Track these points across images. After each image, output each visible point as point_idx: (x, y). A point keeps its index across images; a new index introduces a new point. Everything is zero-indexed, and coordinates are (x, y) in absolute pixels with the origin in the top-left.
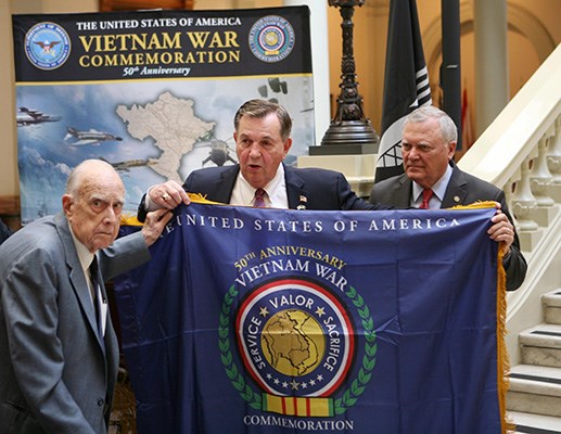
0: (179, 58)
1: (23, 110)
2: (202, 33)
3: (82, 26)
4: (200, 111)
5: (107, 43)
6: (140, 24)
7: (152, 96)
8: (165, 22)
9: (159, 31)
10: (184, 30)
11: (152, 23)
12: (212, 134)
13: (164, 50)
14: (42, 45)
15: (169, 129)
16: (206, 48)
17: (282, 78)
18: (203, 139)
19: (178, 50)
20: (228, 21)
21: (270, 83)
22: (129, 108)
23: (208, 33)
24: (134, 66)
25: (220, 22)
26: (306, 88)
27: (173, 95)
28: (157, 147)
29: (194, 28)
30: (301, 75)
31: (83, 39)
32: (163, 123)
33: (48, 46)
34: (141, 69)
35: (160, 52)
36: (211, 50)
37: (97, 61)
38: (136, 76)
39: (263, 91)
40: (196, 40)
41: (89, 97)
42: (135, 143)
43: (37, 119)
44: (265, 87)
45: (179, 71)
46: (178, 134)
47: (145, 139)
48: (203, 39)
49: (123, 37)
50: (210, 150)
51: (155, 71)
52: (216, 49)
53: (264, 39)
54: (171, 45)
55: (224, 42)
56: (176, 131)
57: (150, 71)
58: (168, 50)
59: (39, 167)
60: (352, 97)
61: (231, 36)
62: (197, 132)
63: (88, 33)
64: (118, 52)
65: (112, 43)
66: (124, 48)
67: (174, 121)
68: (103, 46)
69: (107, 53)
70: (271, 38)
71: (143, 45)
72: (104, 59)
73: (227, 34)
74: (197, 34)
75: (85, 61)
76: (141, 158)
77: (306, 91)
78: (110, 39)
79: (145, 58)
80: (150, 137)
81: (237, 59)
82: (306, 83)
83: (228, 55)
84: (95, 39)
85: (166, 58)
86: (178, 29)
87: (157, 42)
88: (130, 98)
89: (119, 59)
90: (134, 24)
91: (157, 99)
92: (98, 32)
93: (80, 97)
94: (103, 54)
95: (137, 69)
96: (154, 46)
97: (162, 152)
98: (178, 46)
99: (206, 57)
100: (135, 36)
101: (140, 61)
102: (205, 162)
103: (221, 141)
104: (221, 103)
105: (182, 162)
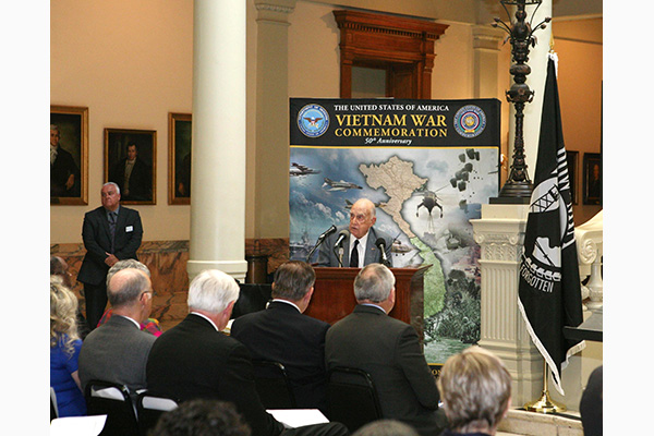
0: (404, 132)
1: (295, 165)
2: (421, 116)
3: (338, 108)
4: (418, 170)
5: (355, 120)
6: (378, 108)
7: (385, 159)
8: (395, 107)
10: (409, 113)
11: (387, 107)
12: (425, 187)
13: (394, 127)
14: (310, 120)
15: (395, 182)
16: (424, 127)
17: (476, 149)
18: (419, 191)
19: (404, 127)
20: (439, 108)
21: (467, 152)
22: (368, 167)
23: (425, 116)
24: (373, 137)
25: (434, 108)
27: (399, 158)
28: (386, 195)
29: (416, 112)
30: (489, 147)
31: (338, 116)
32: (391, 178)
33: (314, 120)
34: (377, 140)
35: (391, 128)
36: (427, 127)
37: (347, 132)
38: (374, 144)
39: (462, 158)
40: (417, 120)
41: (341, 158)
42: (372, 192)
43: (304, 171)
44: (464, 155)
45: (404, 142)
46: (401, 186)
47: (378, 189)
48: (421, 120)
49: (366, 116)
50: (423, 198)
51: (387, 141)
52: (430, 127)
53: (465, 121)
54: (399, 123)
55: (436, 123)
56: (400, 184)
57: (384, 141)
58: (397, 127)
59: (304, 205)
60: (520, 165)
61: (441, 119)
62: (415, 185)
63: (342, 113)
64: (362, 127)
65: (358, 120)
66: (366, 124)
67: (399, 177)
68: (352, 122)
69: (355, 127)
70: (470, 121)
71: (380, 123)
72: (352, 131)
73: (439, 117)
74: (417, 116)
75: (339, 132)
78: (357, 118)
79: (381, 132)
80: (382, 187)
81: (445, 135)
83: (439, 132)
84: (346, 117)
85: (396, 132)
86: (405, 112)
87: (389, 121)
88: (369, 159)
89: (362, 131)
90: (374, 107)
91: (388, 161)
92: (349, 112)
93: (335, 157)
94: (351, 128)
95: (375, 139)
96: (387, 123)
97: (390, 198)
98: (404, 124)
99: (423, 133)
100: (374, 116)
101: (377, 134)
102: (419, 206)
103: (431, 192)
104: (433, 166)
105: (403, 206)
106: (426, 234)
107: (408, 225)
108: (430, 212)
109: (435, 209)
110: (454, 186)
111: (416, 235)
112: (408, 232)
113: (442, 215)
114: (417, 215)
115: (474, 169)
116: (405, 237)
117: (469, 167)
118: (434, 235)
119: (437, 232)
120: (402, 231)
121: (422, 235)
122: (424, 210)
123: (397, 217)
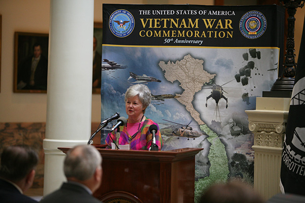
0: (197, 34)
1: (106, 61)
2: (212, 20)
3: (142, 12)
4: (208, 67)
5: (156, 23)
6: (176, 12)
7: (180, 56)
8: (190, 12)
9: (186, 17)
10: (201, 17)
11: (183, 12)
12: (213, 81)
13: (189, 29)
14: (119, 23)
15: (188, 77)
16: (213, 29)
17: (258, 49)
18: (208, 84)
19: (197, 29)
20: (227, 13)
21: (250, 52)
22: (166, 63)
23: (215, 20)
24: (170, 38)
25: (223, 13)
26: (272, 56)
27: (192, 56)
28: (181, 87)
29: (207, 16)
30: (270, 48)
31: (142, 20)
32: (185, 73)
33: (122, 23)
34: (175, 39)
35: (186, 30)
36: (216, 30)
37: (149, 34)
38: (172, 44)
39: (245, 57)
40: (208, 24)
41: (144, 55)
42: (168, 85)
43: (113, 66)
44: (247, 54)
45: (197, 42)
46: (194, 80)
47: (174, 82)
48: (211, 23)
49: (165, 20)
50: (212, 90)
51: (183, 41)
52: (219, 30)
53: (249, 25)
54: (193, 26)
55: (224, 26)
56: (192, 78)
57: (179, 41)
58: (191, 29)
59: (112, 95)
60: (290, 63)
61: (229, 22)
62: (205, 79)
63: (145, 17)
64: (162, 29)
65: (159, 23)
66: (165, 27)
67: (192, 72)
68: (153, 25)
69: (156, 29)
70: (253, 24)
71: (177, 26)
72: (153, 33)
73: (227, 21)
74: (208, 20)
75: (142, 34)
76: (171, 93)
77: (272, 58)
78: (158, 21)
79: (177, 33)
80: (177, 81)
81: (231, 36)
82: (272, 53)
83: (226, 33)
84: (149, 20)
85: (190, 34)
86: (198, 16)
87: (185, 24)
88: (167, 57)
89: (162, 33)
90: (172, 12)
91: (183, 58)
92: (151, 16)
93: (139, 54)
94: (153, 30)
95: (172, 40)
96: (183, 26)
97: (184, 90)
98: (197, 27)
99: (213, 34)
100: (172, 20)
101: (174, 35)
102: (208, 98)
103: (218, 86)
104: (220, 63)
105: (194, 97)
106: (213, 122)
107: (198, 114)
108: (217, 102)
109: (222, 100)
110: (238, 81)
111: (205, 123)
112: (198, 120)
113: (227, 106)
114: (206, 105)
115: (255, 66)
116: (196, 124)
117: (251, 65)
118: (220, 123)
119: (222, 120)
120: (193, 119)
121: (210, 123)
122: (212, 101)
123: (190, 107)
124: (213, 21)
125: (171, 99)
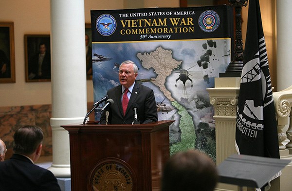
0: (166, 30)
1: (95, 55)
3: (122, 16)
4: (175, 55)
6: (148, 14)
7: (153, 48)
8: (159, 14)
9: (157, 18)
10: (168, 17)
11: (154, 14)
12: (181, 66)
13: (159, 27)
14: (104, 25)
15: (161, 64)
16: (178, 26)
17: (214, 40)
18: (176, 69)
19: (165, 27)
20: (188, 13)
21: (208, 42)
22: (143, 54)
24: (145, 34)
25: (185, 13)
26: (225, 45)
27: (163, 48)
28: (155, 73)
29: (173, 16)
30: (223, 38)
31: (122, 21)
32: (158, 61)
33: (106, 24)
34: (148, 36)
35: (157, 27)
36: (181, 26)
37: (128, 32)
38: (146, 39)
39: (205, 46)
40: (174, 22)
41: (125, 49)
42: (145, 71)
43: (101, 59)
44: (206, 44)
45: (166, 37)
46: (165, 67)
47: (149, 69)
48: (177, 22)
49: (140, 20)
50: (179, 74)
51: (155, 37)
52: (183, 26)
53: (206, 21)
54: (162, 24)
55: (187, 23)
56: (164, 65)
57: (152, 37)
58: (161, 26)
59: (102, 81)
60: (239, 50)
61: (190, 20)
62: (174, 65)
63: (124, 19)
64: (138, 28)
65: (135, 23)
66: (140, 26)
67: (163, 60)
68: (131, 25)
69: (133, 28)
70: (209, 21)
71: (149, 25)
72: (132, 31)
73: (188, 19)
75: (123, 32)
76: (148, 77)
77: (225, 46)
78: (134, 22)
79: (150, 30)
80: (152, 68)
81: (193, 31)
82: (225, 42)
83: (189, 29)
84: (127, 22)
85: (160, 30)
86: (166, 16)
87: (156, 23)
88: (143, 49)
89: (138, 31)
90: (145, 14)
91: (155, 50)
92: (129, 18)
93: (121, 48)
94: (131, 29)
95: (146, 36)
96: (154, 25)
97: (158, 75)
98: (165, 25)
99: (178, 30)
100: (146, 20)
101: (148, 32)
102: (177, 80)
103: (185, 70)
104: (185, 52)
105: (166, 80)
106: (182, 98)
107: (170, 93)
108: (184, 83)
109: (188, 81)
110: (200, 66)
111: (176, 100)
112: (170, 98)
113: (192, 86)
114: (176, 86)
115: (213, 53)
116: (168, 101)
117: (210, 53)
118: (187, 99)
119: (189, 97)
120: (166, 97)
121: (179, 100)
122: (180, 82)
123: (163, 88)
124: (178, 19)
125: (148, 82)
